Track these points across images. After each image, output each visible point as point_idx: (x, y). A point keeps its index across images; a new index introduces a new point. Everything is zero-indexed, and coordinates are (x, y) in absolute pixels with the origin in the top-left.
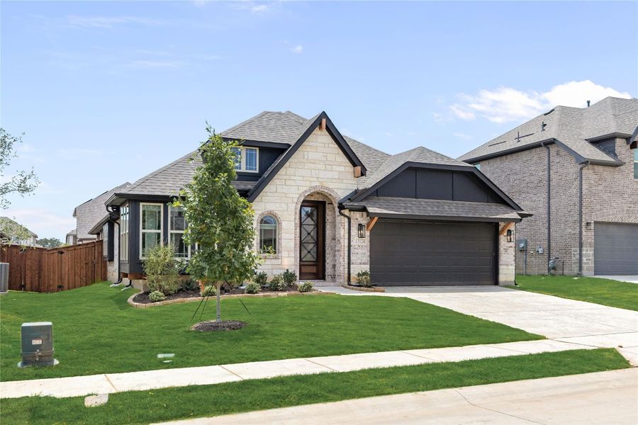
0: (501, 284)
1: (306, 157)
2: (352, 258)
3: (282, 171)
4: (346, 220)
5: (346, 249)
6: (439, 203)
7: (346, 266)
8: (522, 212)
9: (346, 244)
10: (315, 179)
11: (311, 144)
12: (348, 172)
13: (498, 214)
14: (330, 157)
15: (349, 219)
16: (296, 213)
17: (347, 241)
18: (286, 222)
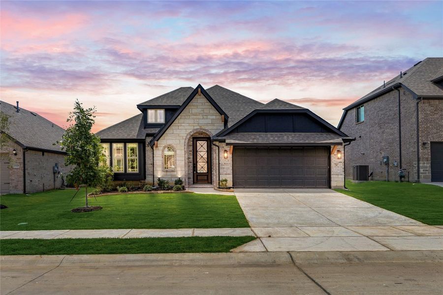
0: (332, 188)
1: (191, 112)
2: (220, 171)
3: (176, 121)
4: (217, 148)
5: (217, 165)
6: (282, 134)
7: (218, 176)
8: (347, 138)
9: (217, 163)
10: (197, 125)
11: (194, 104)
12: (218, 119)
13: (325, 140)
14: (206, 111)
15: (219, 147)
16: (185, 145)
17: (217, 161)
18: (179, 151)
